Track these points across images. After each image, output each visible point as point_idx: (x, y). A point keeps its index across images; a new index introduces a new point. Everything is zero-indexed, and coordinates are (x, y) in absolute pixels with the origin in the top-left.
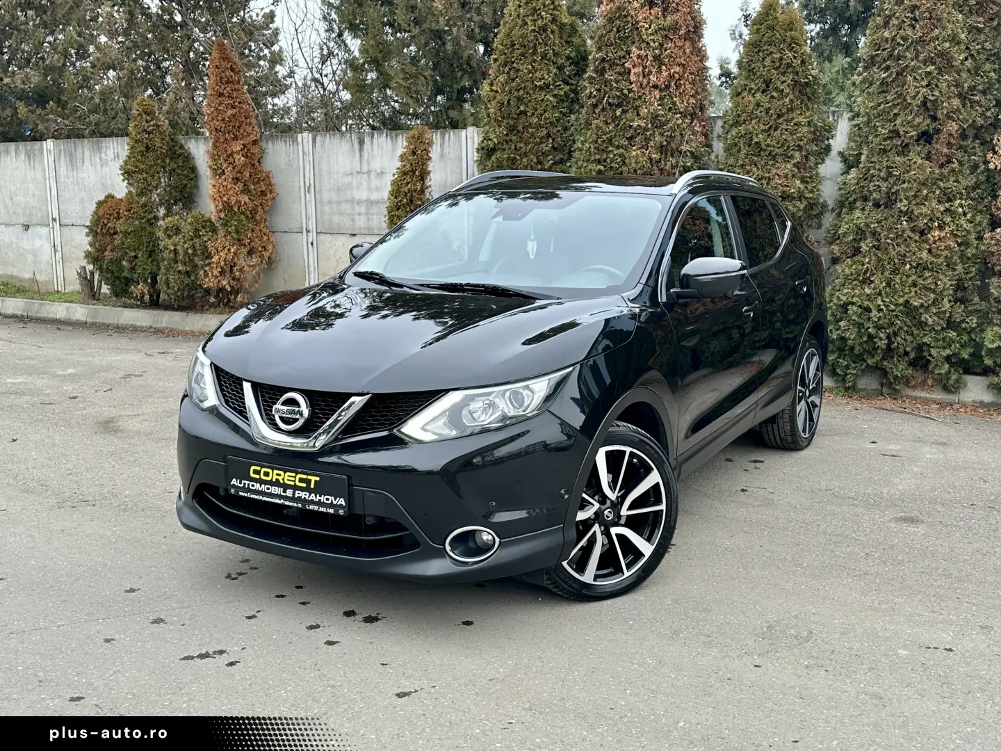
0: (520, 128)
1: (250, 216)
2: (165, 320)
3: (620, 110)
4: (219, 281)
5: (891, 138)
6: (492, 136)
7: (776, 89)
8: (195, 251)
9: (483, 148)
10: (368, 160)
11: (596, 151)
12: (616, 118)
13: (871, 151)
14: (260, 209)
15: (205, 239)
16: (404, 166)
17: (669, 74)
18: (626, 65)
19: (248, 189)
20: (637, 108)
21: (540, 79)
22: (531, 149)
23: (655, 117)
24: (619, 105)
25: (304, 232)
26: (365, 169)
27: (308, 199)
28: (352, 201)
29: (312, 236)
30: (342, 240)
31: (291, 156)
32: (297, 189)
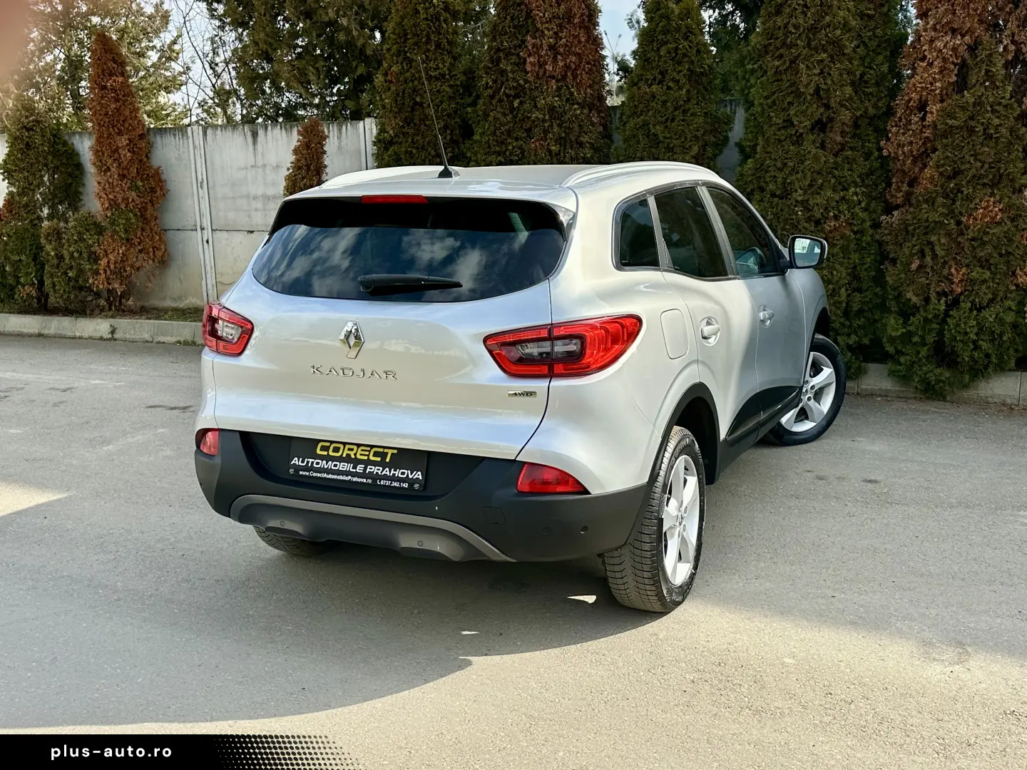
1: (139, 214)
2: (53, 326)
3: (518, 101)
4: (109, 284)
5: (784, 127)
6: (388, 128)
7: (673, 80)
8: (81, 254)
9: (379, 141)
10: (262, 154)
13: (767, 141)
14: (149, 206)
16: (298, 160)
17: (565, 64)
18: (522, 54)
19: (136, 186)
20: (534, 99)
21: (435, 69)
23: (552, 109)
24: (516, 96)
25: (199, 229)
26: (260, 163)
27: (201, 195)
28: (248, 197)
29: (207, 234)
30: (239, 237)
31: (181, 150)
32: (188, 184)
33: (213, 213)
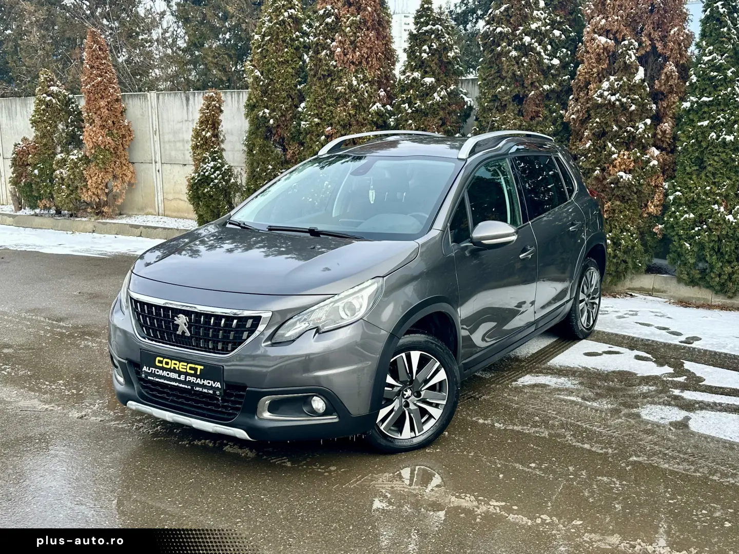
1: (113, 152)
3: (330, 79)
4: (92, 198)
6: (253, 96)
9: (248, 105)
10: (192, 112)
11: (315, 108)
12: (328, 84)
14: (120, 147)
15: (82, 169)
16: (202, 117)
17: (361, 54)
18: (332, 48)
19: (112, 133)
20: (340, 77)
23: (351, 85)
24: (329, 76)
25: (154, 162)
26: (190, 119)
27: (155, 139)
28: (183, 141)
29: (159, 165)
30: (177, 168)
31: (144, 109)
32: (148, 132)
33: (162, 151)
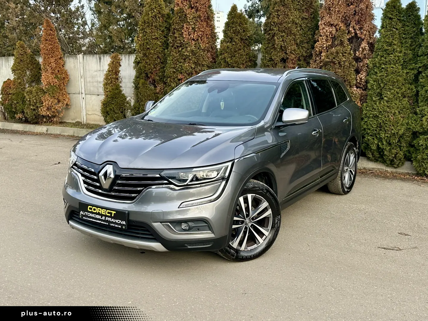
0: (147, 55)
1: (58, 87)
2: (28, 128)
3: (181, 48)
4: (46, 113)
6: (138, 57)
7: (234, 41)
8: (37, 101)
9: (135, 62)
10: (103, 66)
11: (173, 64)
12: (180, 51)
14: (62, 84)
15: (41, 96)
16: (109, 68)
17: (198, 35)
18: (182, 31)
19: (57, 77)
20: (187, 47)
21: (154, 36)
22: (151, 63)
23: (192, 51)
24: (181, 46)
25: (81, 94)
26: (102, 70)
27: (82, 81)
28: (97, 82)
30: (94, 97)
31: (75, 64)
32: (78, 77)
33: (86, 88)
